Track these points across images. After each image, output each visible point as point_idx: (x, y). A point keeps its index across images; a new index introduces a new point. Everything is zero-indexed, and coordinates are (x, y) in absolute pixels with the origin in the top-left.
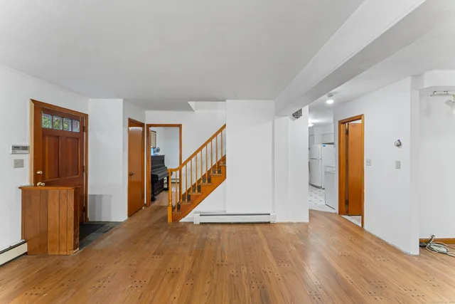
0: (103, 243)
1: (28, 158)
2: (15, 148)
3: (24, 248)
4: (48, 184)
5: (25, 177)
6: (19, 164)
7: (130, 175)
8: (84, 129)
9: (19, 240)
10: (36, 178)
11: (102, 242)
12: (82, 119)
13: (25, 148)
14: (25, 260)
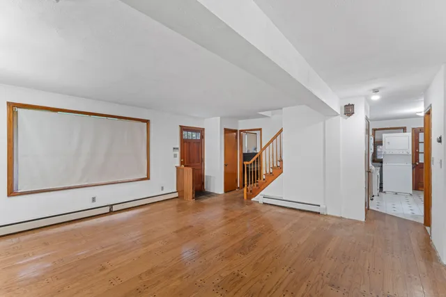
0: (206, 200)
1: (178, 153)
2: (174, 148)
3: (176, 195)
4: (185, 166)
5: (177, 162)
6: (175, 156)
7: (226, 165)
8: (202, 137)
9: (175, 190)
10: (182, 163)
11: (209, 199)
12: (201, 131)
13: (177, 149)
14: (177, 202)
